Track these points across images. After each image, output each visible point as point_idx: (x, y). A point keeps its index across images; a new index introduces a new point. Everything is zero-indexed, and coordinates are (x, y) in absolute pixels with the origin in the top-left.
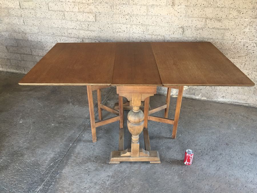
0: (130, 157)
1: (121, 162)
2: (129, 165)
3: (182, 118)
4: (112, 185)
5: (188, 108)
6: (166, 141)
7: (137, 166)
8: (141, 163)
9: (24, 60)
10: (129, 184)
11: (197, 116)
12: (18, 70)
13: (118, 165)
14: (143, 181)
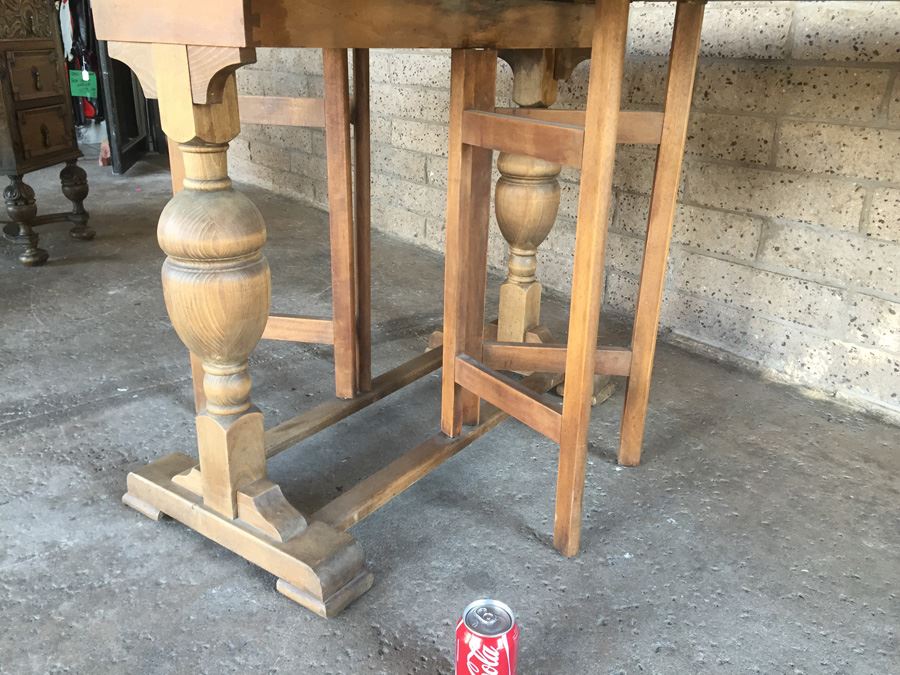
0: (198, 500)
1: (166, 518)
2: (187, 549)
3: (745, 491)
4: (8, 582)
5: (842, 465)
6: (509, 541)
7: (211, 569)
8: (247, 571)
9: (317, 155)
10: (60, 625)
11: (865, 517)
12: (301, 192)
13: (148, 526)
14: (128, 648)
